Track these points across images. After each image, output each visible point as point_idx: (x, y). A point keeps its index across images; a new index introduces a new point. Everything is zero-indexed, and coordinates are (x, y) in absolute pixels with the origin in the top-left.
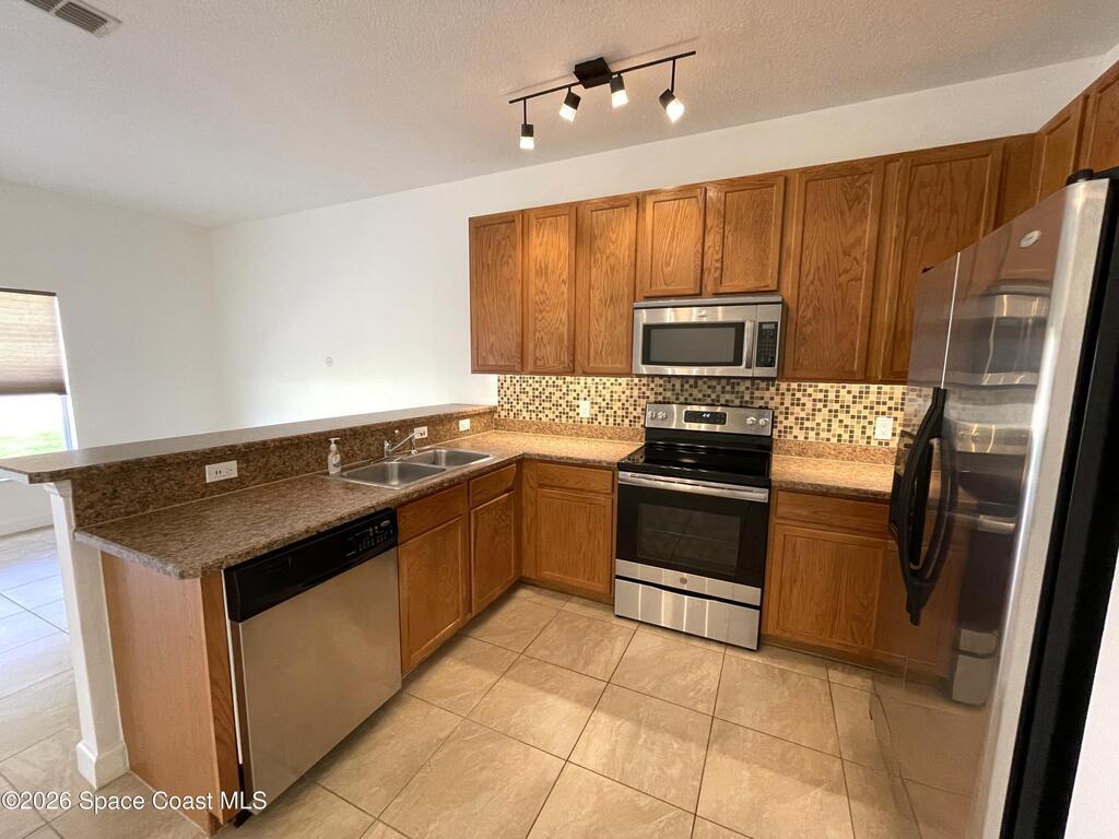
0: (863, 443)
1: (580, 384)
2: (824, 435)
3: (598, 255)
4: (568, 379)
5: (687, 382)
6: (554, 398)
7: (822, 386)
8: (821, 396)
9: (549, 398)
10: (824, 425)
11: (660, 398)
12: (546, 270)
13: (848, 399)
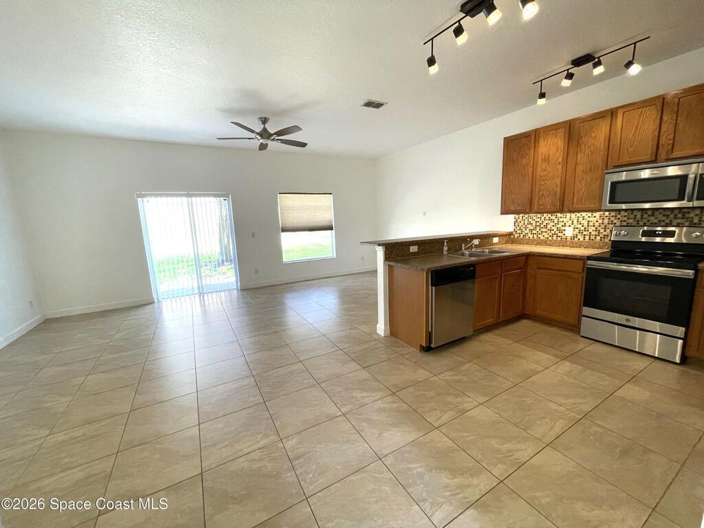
1: (567, 218)
3: (583, 146)
4: (559, 215)
5: (646, 213)
6: (549, 226)
9: (546, 226)
11: (624, 224)
12: (549, 158)
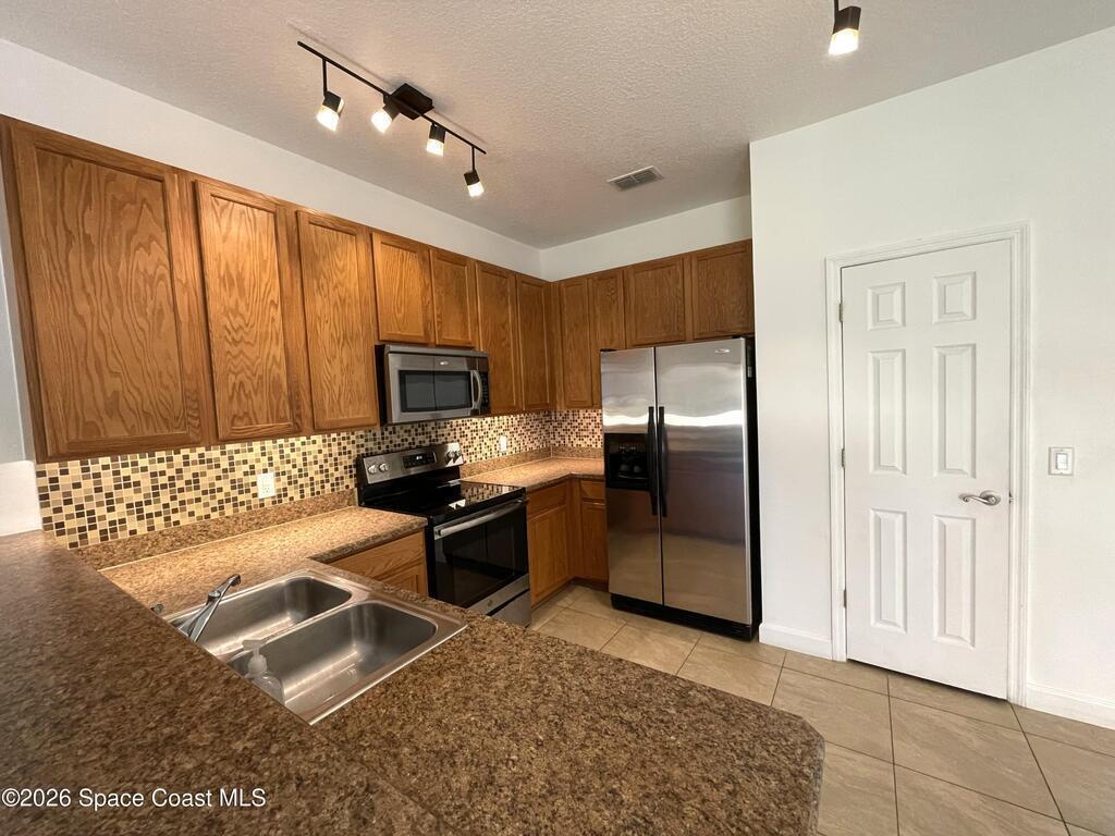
1: (253, 451)
2: (479, 456)
3: (323, 281)
4: (229, 446)
6: (204, 482)
7: (474, 420)
8: (474, 427)
9: (195, 482)
10: (478, 449)
13: (486, 427)
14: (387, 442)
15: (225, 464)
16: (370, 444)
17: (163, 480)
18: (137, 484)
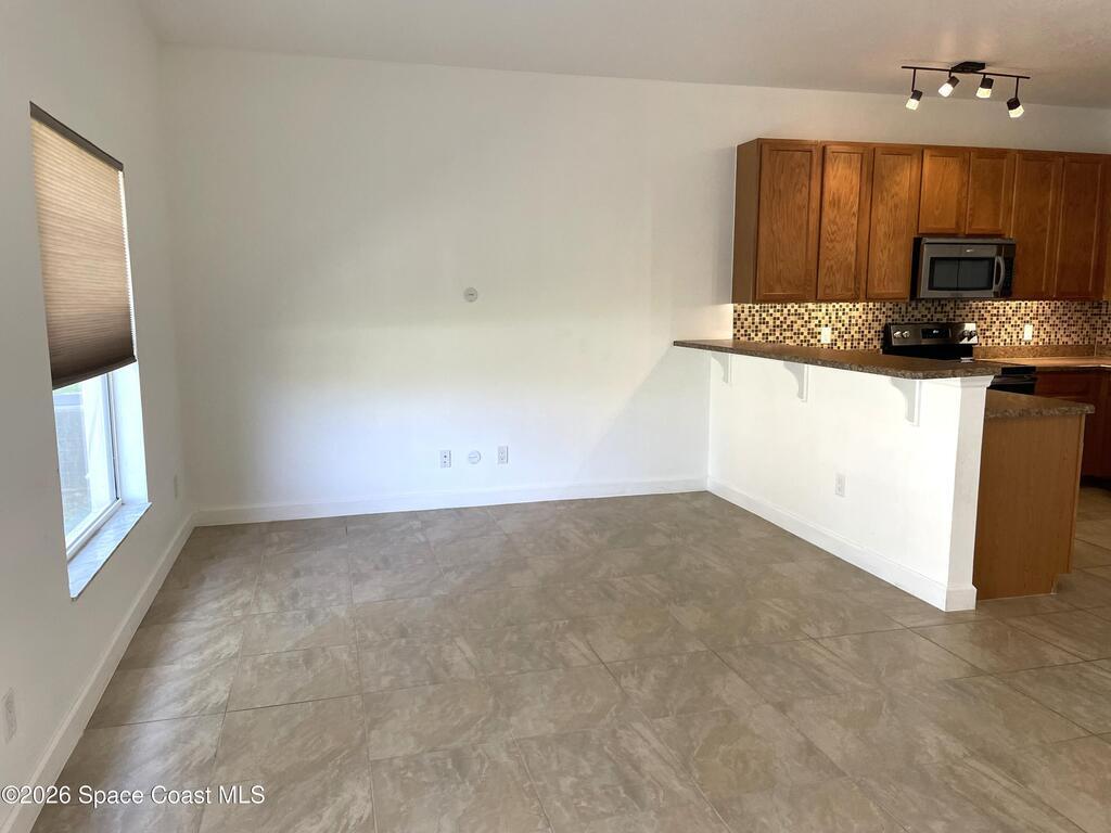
0: (1017, 344)
1: (822, 311)
2: (997, 341)
3: (885, 194)
4: (811, 306)
7: (996, 304)
8: (995, 311)
10: (997, 334)
12: (839, 201)
13: (1010, 313)
14: (909, 315)
15: (806, 318)
16: (896, 316)
17: (778, 323)
18: (768, 323)
